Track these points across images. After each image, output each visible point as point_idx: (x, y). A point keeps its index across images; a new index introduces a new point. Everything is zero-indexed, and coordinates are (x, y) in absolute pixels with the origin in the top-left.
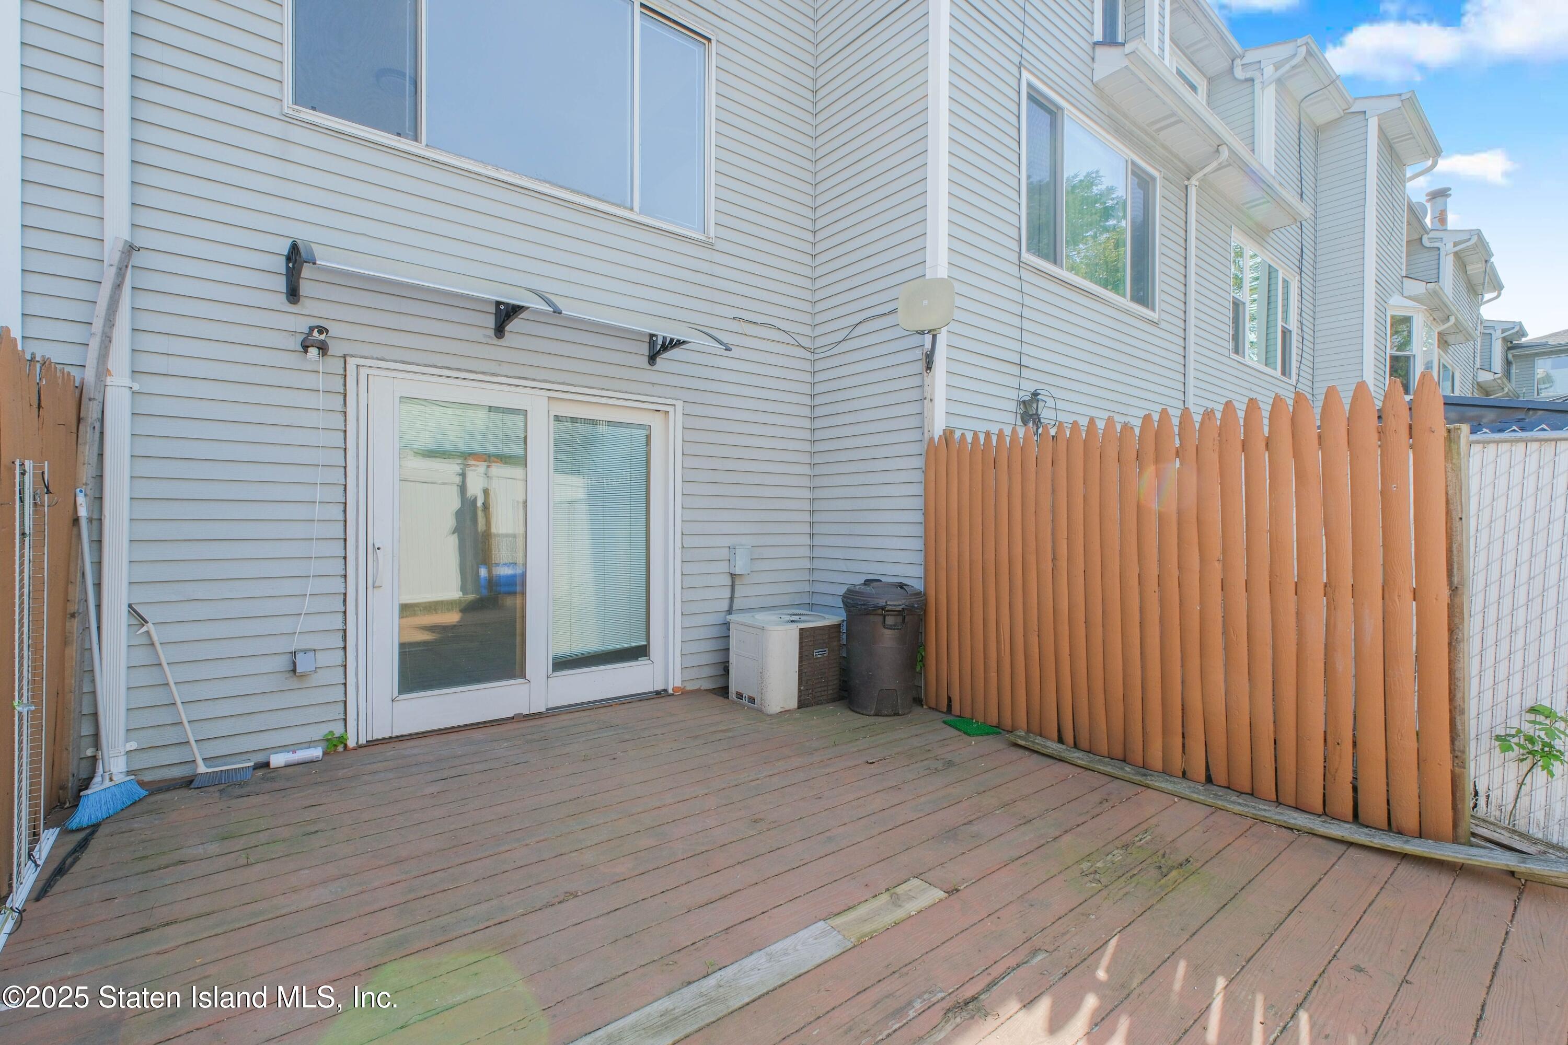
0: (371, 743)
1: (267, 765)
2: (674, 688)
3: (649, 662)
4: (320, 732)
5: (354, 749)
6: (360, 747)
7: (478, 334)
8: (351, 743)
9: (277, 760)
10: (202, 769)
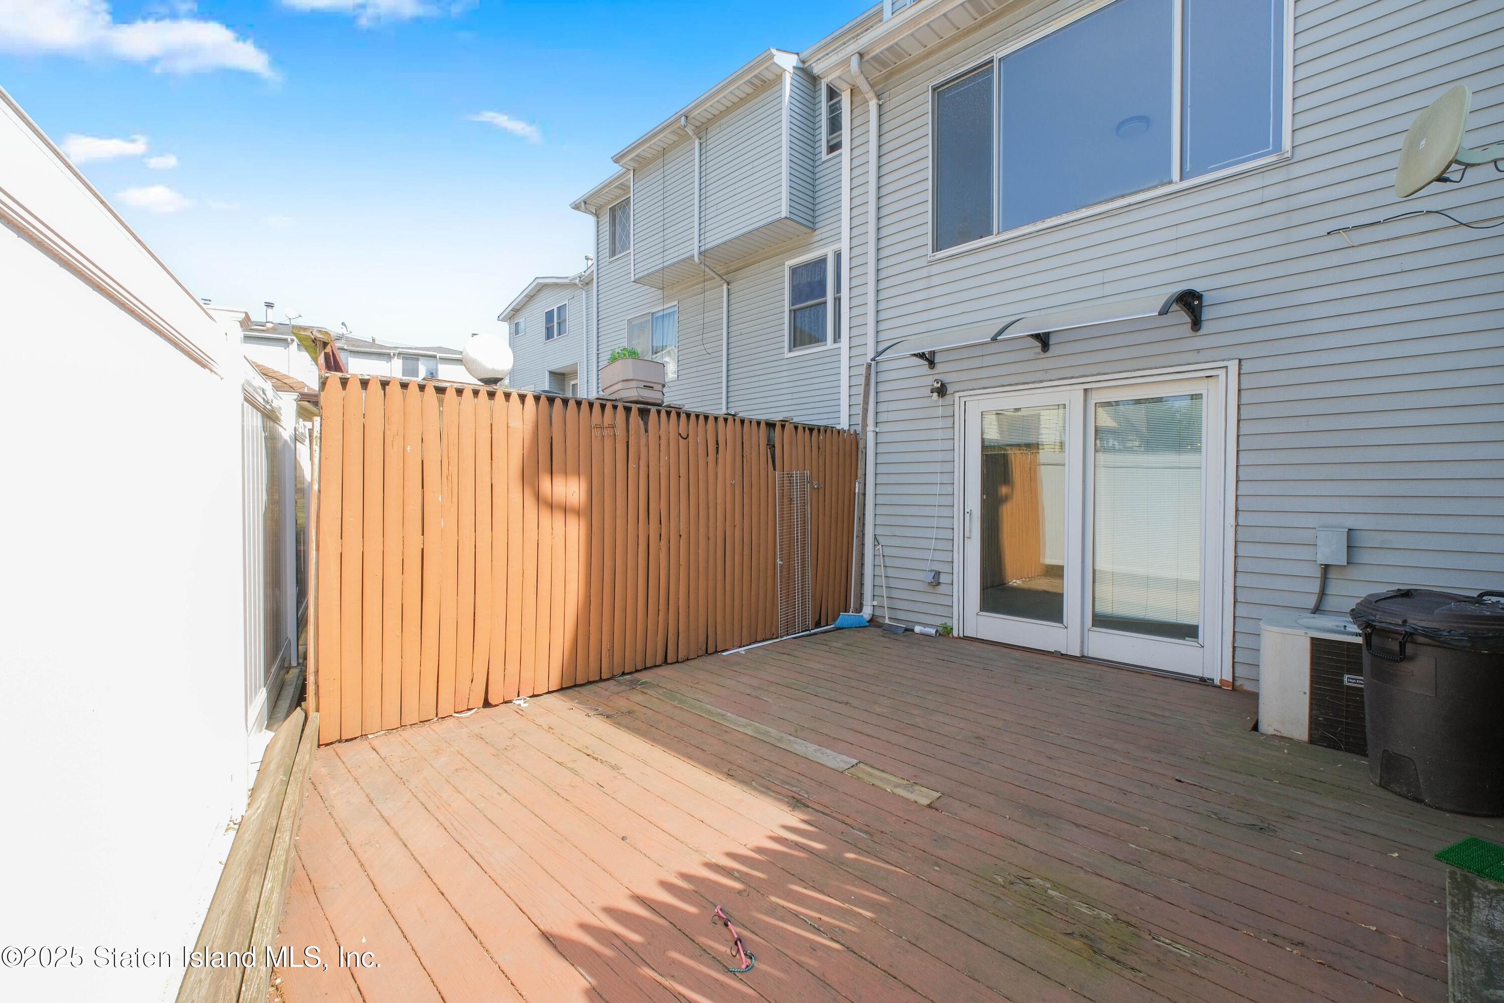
0: (966, 638)
1: (913, 630)
2: (1221, 681)
3: (1196, 644)
4: (939, 621)
5: (956, 638)
6: (960, 638)
7: (1030, 354)
8: (955, 634)
9: (918, 629)
10: (887, 621)
